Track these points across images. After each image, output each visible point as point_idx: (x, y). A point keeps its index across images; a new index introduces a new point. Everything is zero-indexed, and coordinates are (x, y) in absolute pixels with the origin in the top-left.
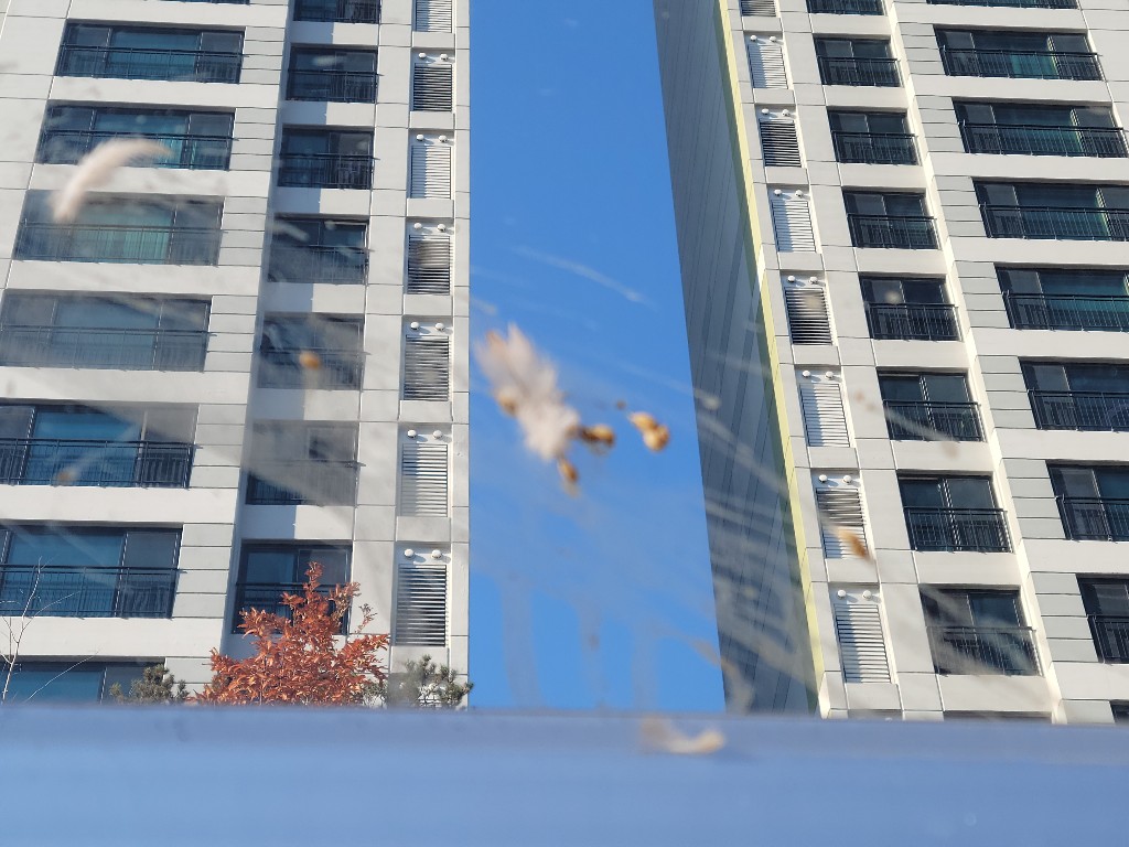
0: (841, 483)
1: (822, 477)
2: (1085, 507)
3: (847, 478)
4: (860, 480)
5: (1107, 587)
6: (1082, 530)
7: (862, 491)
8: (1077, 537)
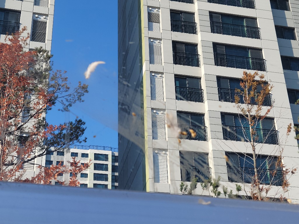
0: (155, 11)
1: (150, 9)
2: (217, 25)
3: (157, 9)
4: (160, 11)
5: (220, 46)
6: (215, 31)
7: (160, 13)
8: (214, 33)
